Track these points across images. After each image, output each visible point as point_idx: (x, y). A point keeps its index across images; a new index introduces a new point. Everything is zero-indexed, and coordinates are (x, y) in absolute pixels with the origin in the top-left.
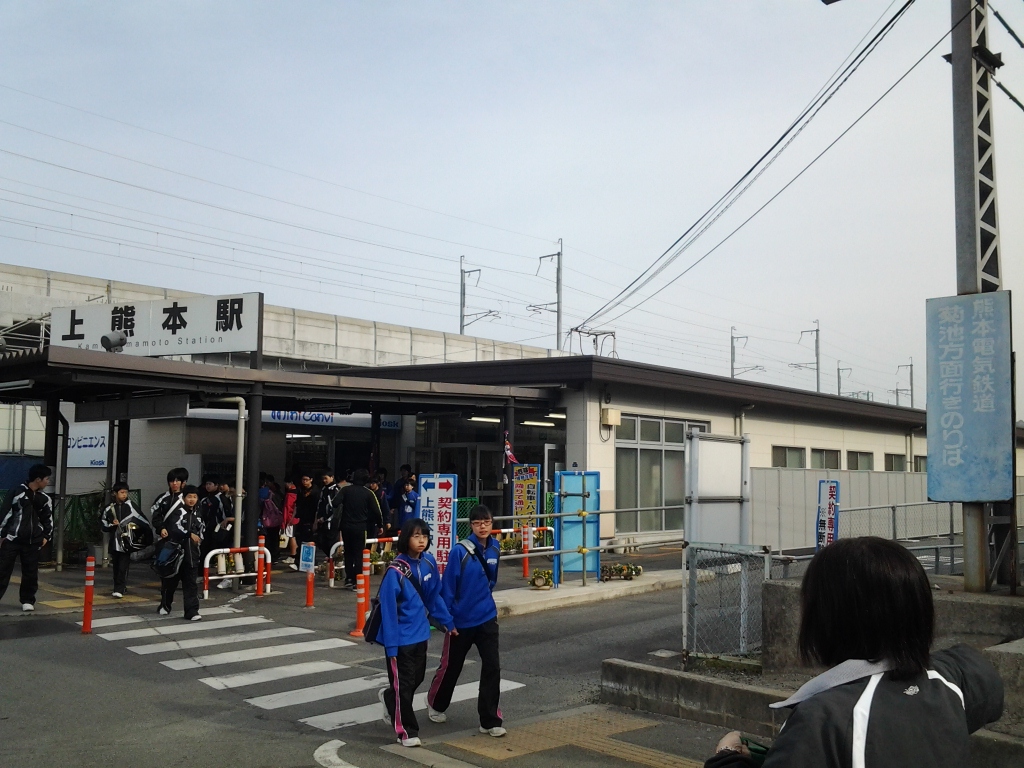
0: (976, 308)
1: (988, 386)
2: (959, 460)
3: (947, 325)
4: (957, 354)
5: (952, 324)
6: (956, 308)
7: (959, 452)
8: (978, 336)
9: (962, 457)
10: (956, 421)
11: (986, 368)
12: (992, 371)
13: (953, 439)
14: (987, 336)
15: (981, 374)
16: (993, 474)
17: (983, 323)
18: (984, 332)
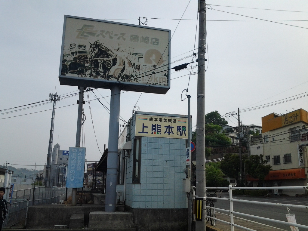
0: (79, 150)
1: (80, 165)
2: (73, 180)
3: (73, 153)
4: (75, 159)
5: (74, 153)
6: (75, 149)
7: (73, 178)
8: (79, 155)
9: (74, 179)
10: (73, 172)
11: (80, 162)
12: (81, 162)
13: (72, 175)
14: (81, 156)
15: (79, 163)
16: (80, 182)
17: (80, 153)
18: (80, 155)
